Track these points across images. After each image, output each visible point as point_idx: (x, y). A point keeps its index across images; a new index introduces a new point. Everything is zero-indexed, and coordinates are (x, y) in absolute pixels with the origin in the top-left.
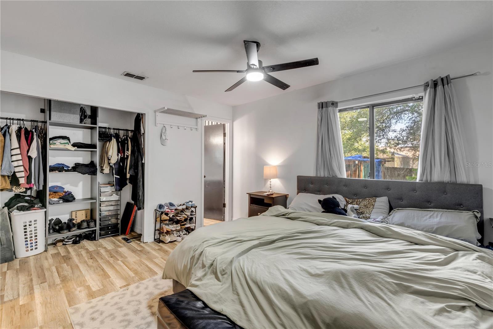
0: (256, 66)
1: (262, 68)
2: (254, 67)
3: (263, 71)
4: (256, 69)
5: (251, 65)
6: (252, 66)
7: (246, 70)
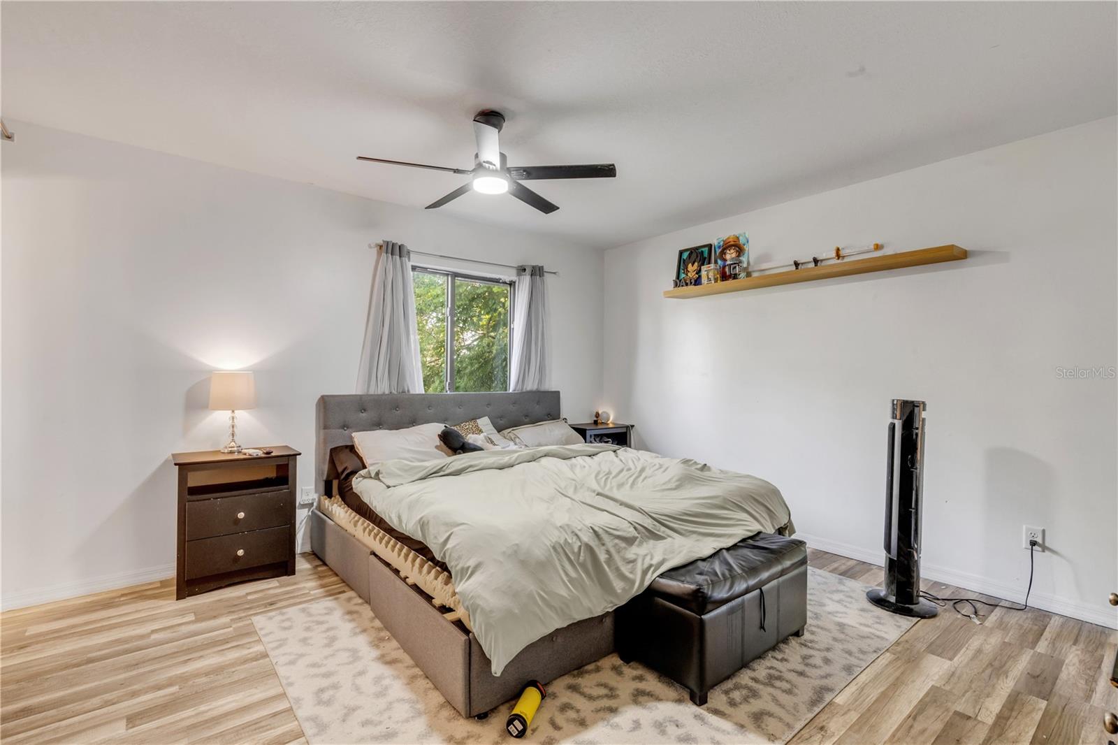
0: (494, 165)
1: (506, 170)
2: (491, 167)
3: (508, 175)
4: (494, 172)
5: (484, 162)
6: (487, 165)
7: (473, 171)
